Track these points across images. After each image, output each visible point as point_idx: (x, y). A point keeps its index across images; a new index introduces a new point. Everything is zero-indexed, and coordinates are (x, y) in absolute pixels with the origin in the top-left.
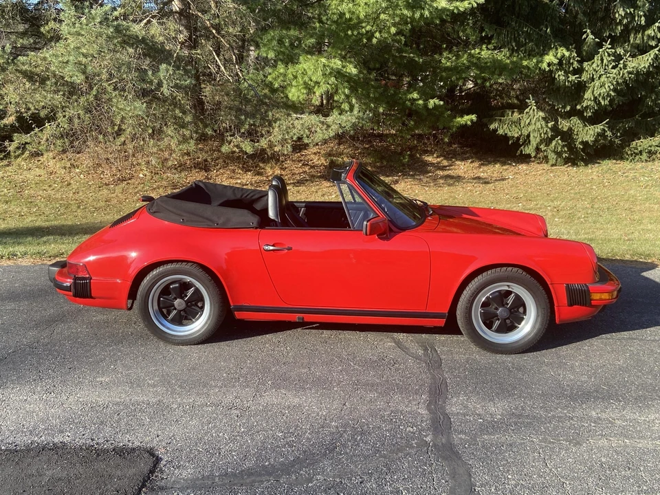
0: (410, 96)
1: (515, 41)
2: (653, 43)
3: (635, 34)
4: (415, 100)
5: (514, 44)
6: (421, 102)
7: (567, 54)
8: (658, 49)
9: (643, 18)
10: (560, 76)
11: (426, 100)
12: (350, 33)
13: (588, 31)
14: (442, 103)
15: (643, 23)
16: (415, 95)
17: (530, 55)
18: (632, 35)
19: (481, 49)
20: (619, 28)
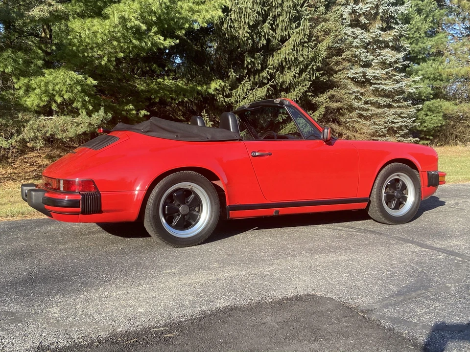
0: (127, 107)
1: (189, 73)
2: (266, 81)
3: (254, 75)
4: (131, 110)
5: (189, 76)
6: (134, 112)
7: (223, 84)
8: (269, 84)
9: (260, 65)
10: (220, 98)
11: (138, 110)
12: (86, 54)
13: (232, 70)
14: (149, 113)
15: (259, 68)
16: (131, 107)
17: (200, 83)
18: (252, 77)
19: (164, 79)
20: (245, 71)
